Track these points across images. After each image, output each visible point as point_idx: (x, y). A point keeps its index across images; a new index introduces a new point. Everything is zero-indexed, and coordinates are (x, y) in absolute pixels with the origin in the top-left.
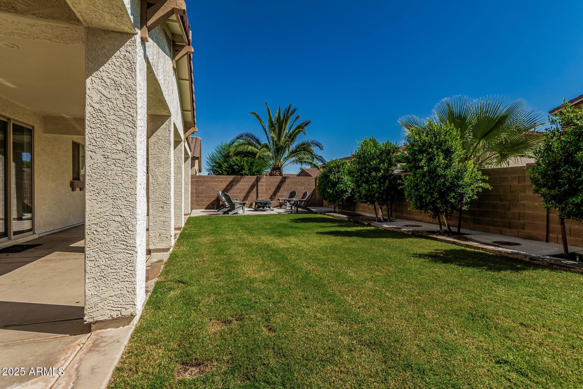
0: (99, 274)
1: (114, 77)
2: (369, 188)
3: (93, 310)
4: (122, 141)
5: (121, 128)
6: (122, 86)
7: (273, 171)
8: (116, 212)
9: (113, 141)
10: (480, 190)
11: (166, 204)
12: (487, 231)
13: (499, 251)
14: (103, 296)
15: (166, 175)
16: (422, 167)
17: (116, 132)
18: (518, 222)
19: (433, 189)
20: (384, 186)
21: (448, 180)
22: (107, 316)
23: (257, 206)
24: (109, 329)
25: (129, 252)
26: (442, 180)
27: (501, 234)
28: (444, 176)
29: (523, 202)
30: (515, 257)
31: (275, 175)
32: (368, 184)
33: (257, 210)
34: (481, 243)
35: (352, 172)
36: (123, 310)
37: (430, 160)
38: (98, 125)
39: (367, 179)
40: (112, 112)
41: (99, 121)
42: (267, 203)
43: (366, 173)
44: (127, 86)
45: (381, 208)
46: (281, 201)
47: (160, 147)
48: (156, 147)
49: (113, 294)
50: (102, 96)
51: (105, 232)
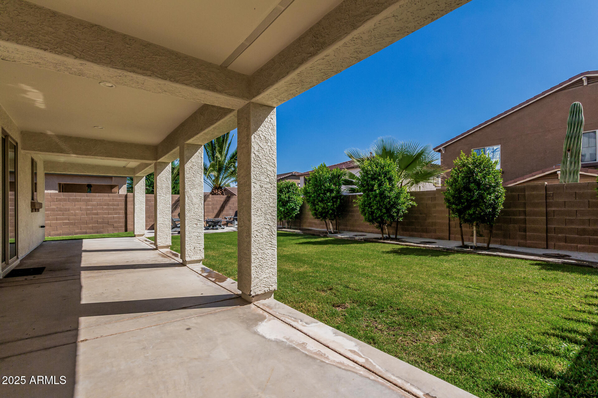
0: (258, 263)
1: (265, 135)
2: (324, 206)
3: (256, 287)
4: (269, 177)
5: (269, 168)
6: (269, 140)
7: (215, 190)
8: (266, 223)
9: (265, 176)
10: (410, 207)
11: (199, 221)
12: (412, 236)
13: (428, 247)
14: (260, 278)
15: (199, 196)
16: (375, 191)
17: (266, 170)
18: (432, 228)
19: (382, 206)
20: (336, 204)
21: (392, 200)
22: (262, 291)
23: (208, 225)
24: (261, 301)
25: (273, 248)
26: (388, 200)
27: (421, 237)
28: (389, 197)
29: (435, 214)
30: (438, 249)
31: (217, 195)
32: (323, 202)
33: (208, 229)
34: (414, 243)
35: (309, 193)
36: (271, 286)
37: (380, 185)
38: (257, 166)
39: (322, 198)
40: (264, 157)
41: (258, 163)
42: (219, 222)
43: (322, 194)
44: (271, 141)
45: (331, 222)
46: (227, 220)
47: (194, 172)
48: (191, 172)
49: (265, 276)
50: (260, 147)
51: (261, 236)
